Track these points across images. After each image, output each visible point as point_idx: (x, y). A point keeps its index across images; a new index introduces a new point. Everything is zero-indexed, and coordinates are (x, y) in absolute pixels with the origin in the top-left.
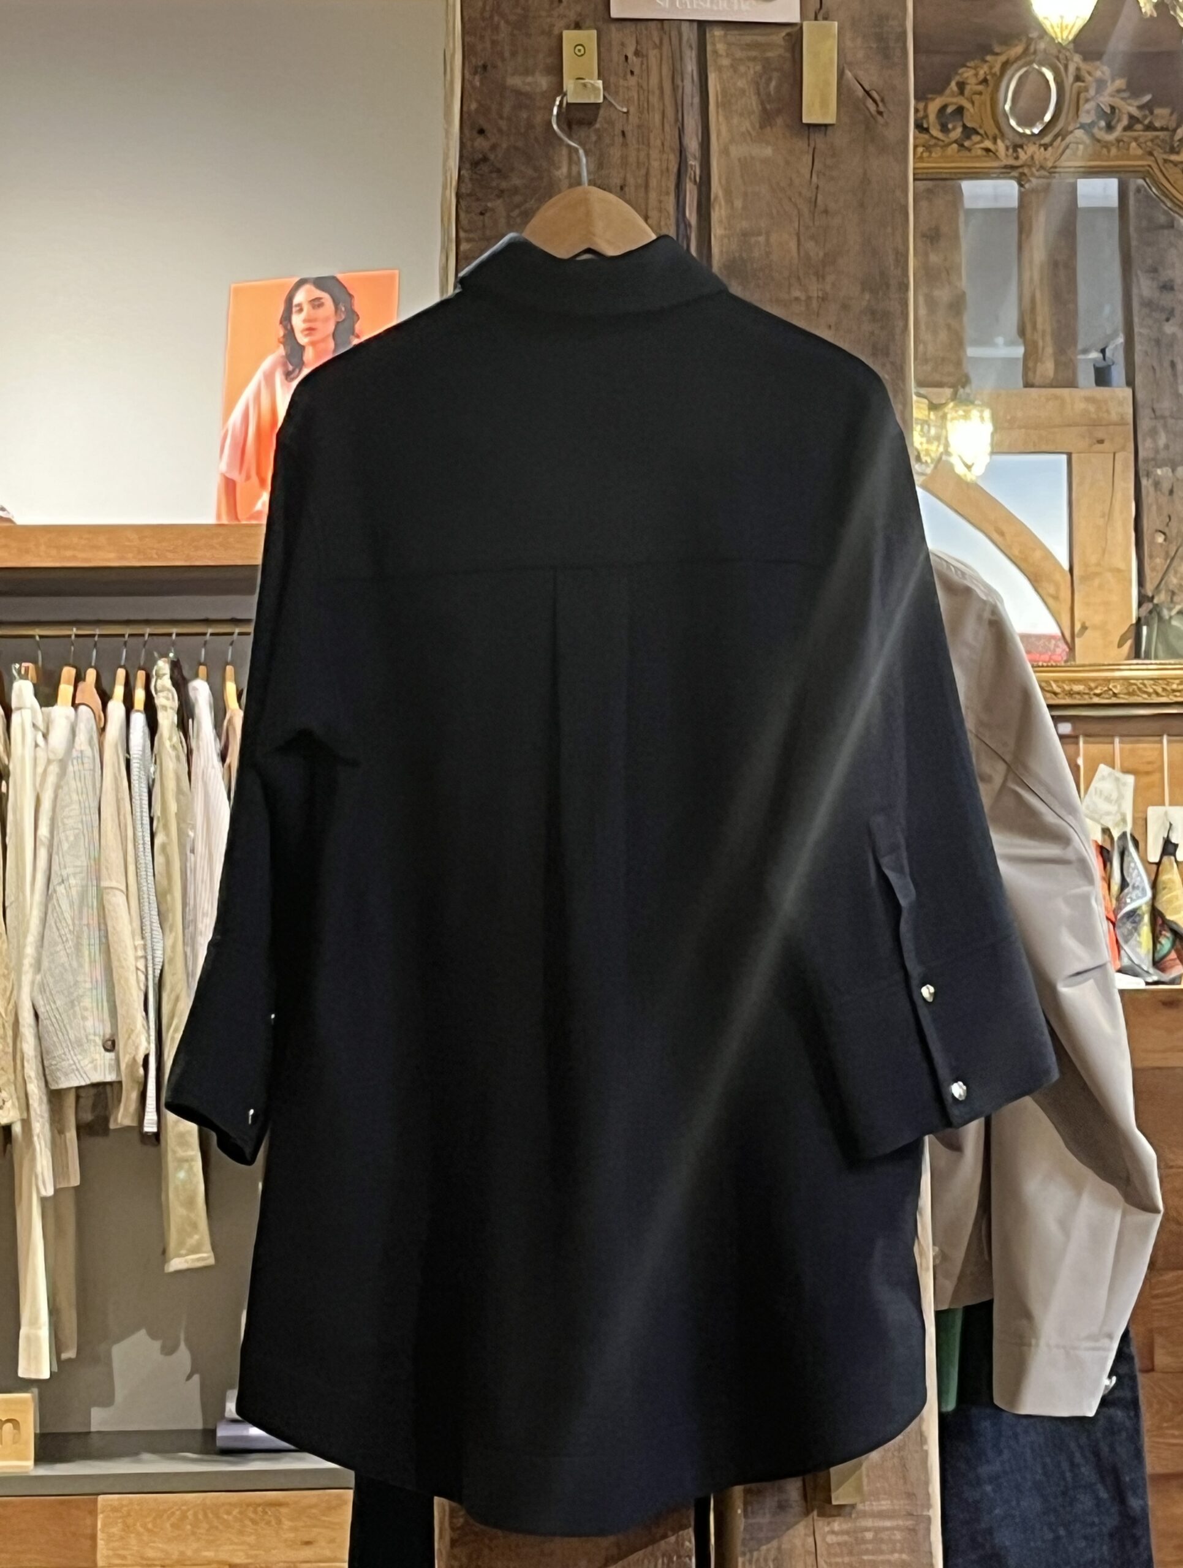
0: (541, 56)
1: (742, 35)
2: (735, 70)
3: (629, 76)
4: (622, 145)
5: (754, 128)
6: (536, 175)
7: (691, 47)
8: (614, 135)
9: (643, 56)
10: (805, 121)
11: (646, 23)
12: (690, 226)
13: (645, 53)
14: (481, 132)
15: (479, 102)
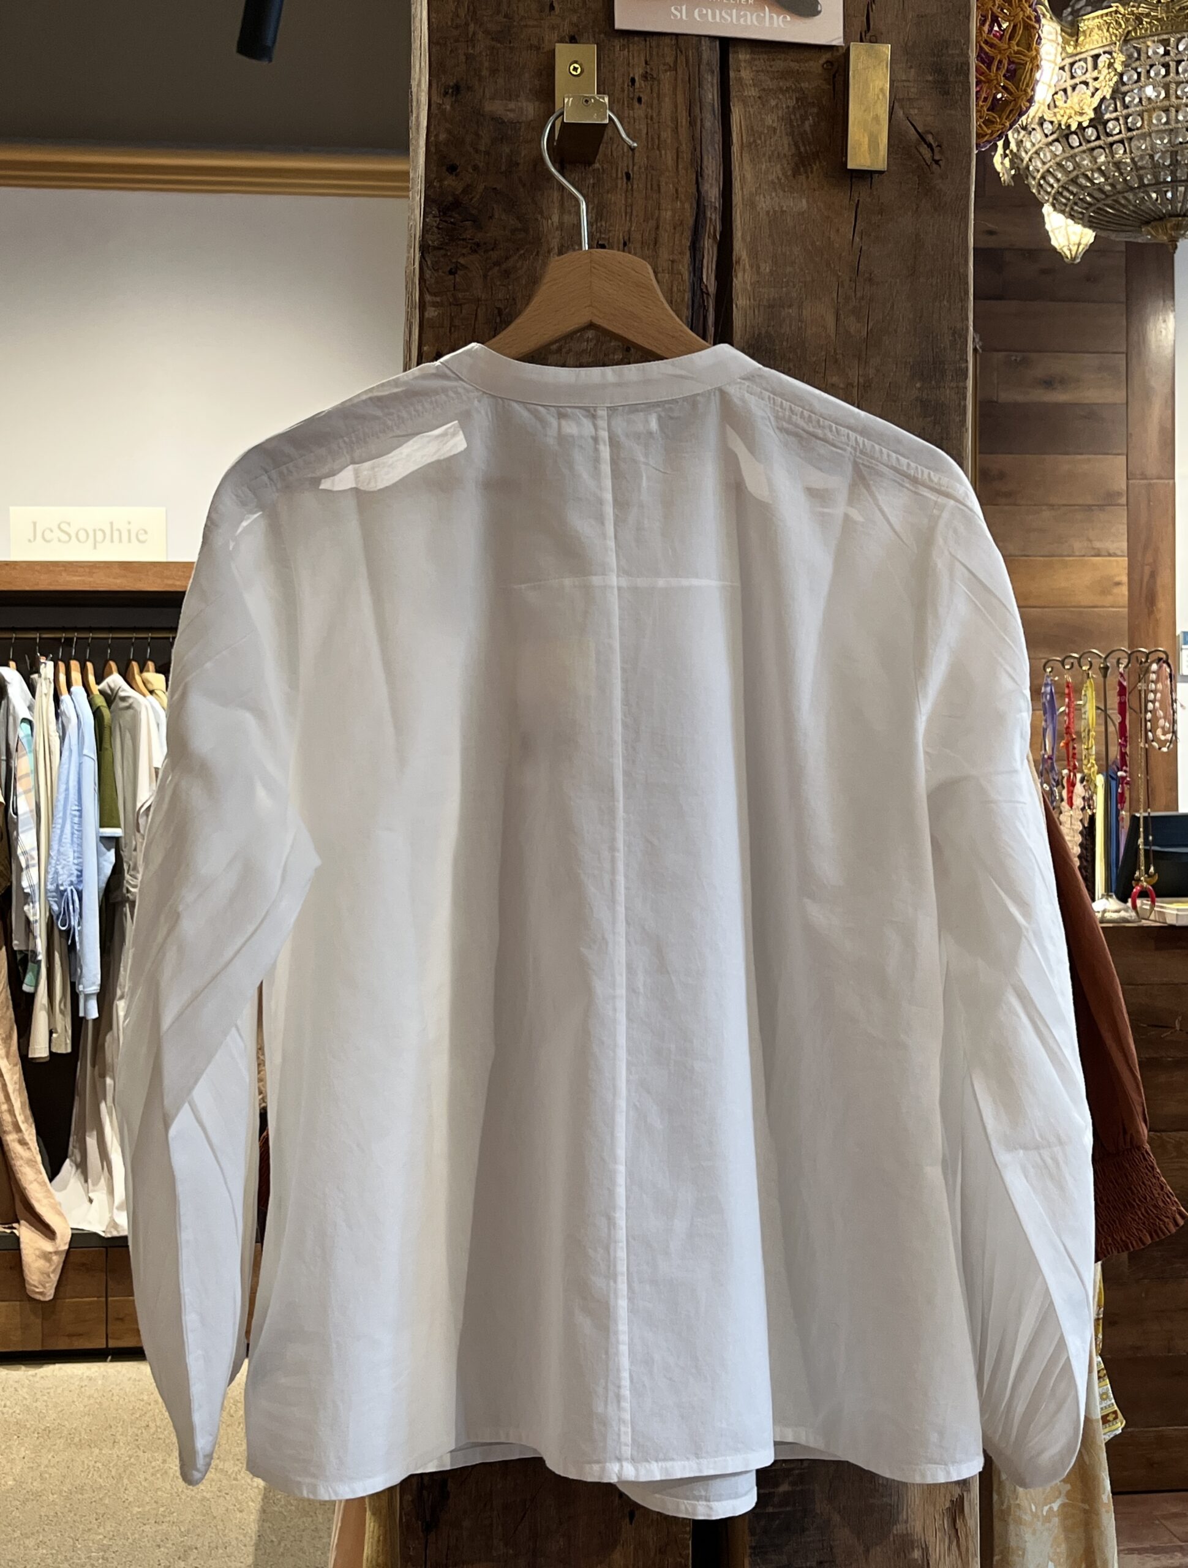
0: (527, 75)
1: (774, 60)
2: (764, 105)
3: (636, 104)
4: (627, 191)
5: (787, 177)
6: (519, 226)
7: (713, 72)
8: (617, 178)
9: (653, 78)
10: (849, 167)
11: (655, 38)
12: (708, 294)
13: (655, 76)
14: (452, 169)
15: (449, 132)
